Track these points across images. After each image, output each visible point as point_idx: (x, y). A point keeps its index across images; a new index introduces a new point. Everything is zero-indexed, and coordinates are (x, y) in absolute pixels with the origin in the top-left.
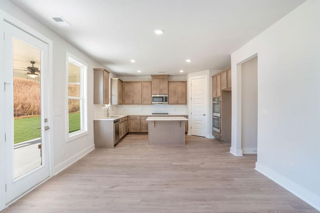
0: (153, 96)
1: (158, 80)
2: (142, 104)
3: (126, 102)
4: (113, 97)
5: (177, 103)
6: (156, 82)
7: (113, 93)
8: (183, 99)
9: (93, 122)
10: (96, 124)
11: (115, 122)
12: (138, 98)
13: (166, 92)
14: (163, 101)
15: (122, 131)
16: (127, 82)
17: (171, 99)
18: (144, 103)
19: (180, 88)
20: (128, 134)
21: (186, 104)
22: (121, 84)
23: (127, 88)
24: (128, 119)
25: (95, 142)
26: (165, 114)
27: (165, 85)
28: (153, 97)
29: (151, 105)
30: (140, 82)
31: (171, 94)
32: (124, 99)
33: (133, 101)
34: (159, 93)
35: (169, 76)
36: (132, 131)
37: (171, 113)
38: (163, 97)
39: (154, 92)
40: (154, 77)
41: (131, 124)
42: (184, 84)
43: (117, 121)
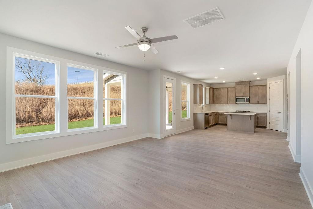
0: (236, 97)
1: (241, 86)
2: (228, 104)
3: (216, 103)
4: (206, 99)
5: (258, 103)
6: (239, 87)
7: (206, 97)
8: (263, 100)
9: (193, 114)
10: (195, 115)
11: (206, 114)
12: (224, 99)
13: (248, 95)
14: (245, 102)
15: (211, 122)
16: (217, 89)
17: (253, 100)
18: (230, 103)
19: (260, 91)
20: (216, 124)
21: (266, 103)
22: (212, 90)
23: (216, 93)
24: (217, 114)
25: (194, 126)
26: (247, 111)
27: (247, 89)
28: (237, 99)
29: (236, 104)
30: (226, 88)
31: (252, 96)
32: (214, 100)
33: (221, 102)
34: (241, 95)
35: (250, 82)
36: (220, 122)
37: (251, 111)
38: (245, 99)
39: (237, 95)
40: (238, 83)
41: (219, 118)
42: (265, 87)
43: (207, 114)
